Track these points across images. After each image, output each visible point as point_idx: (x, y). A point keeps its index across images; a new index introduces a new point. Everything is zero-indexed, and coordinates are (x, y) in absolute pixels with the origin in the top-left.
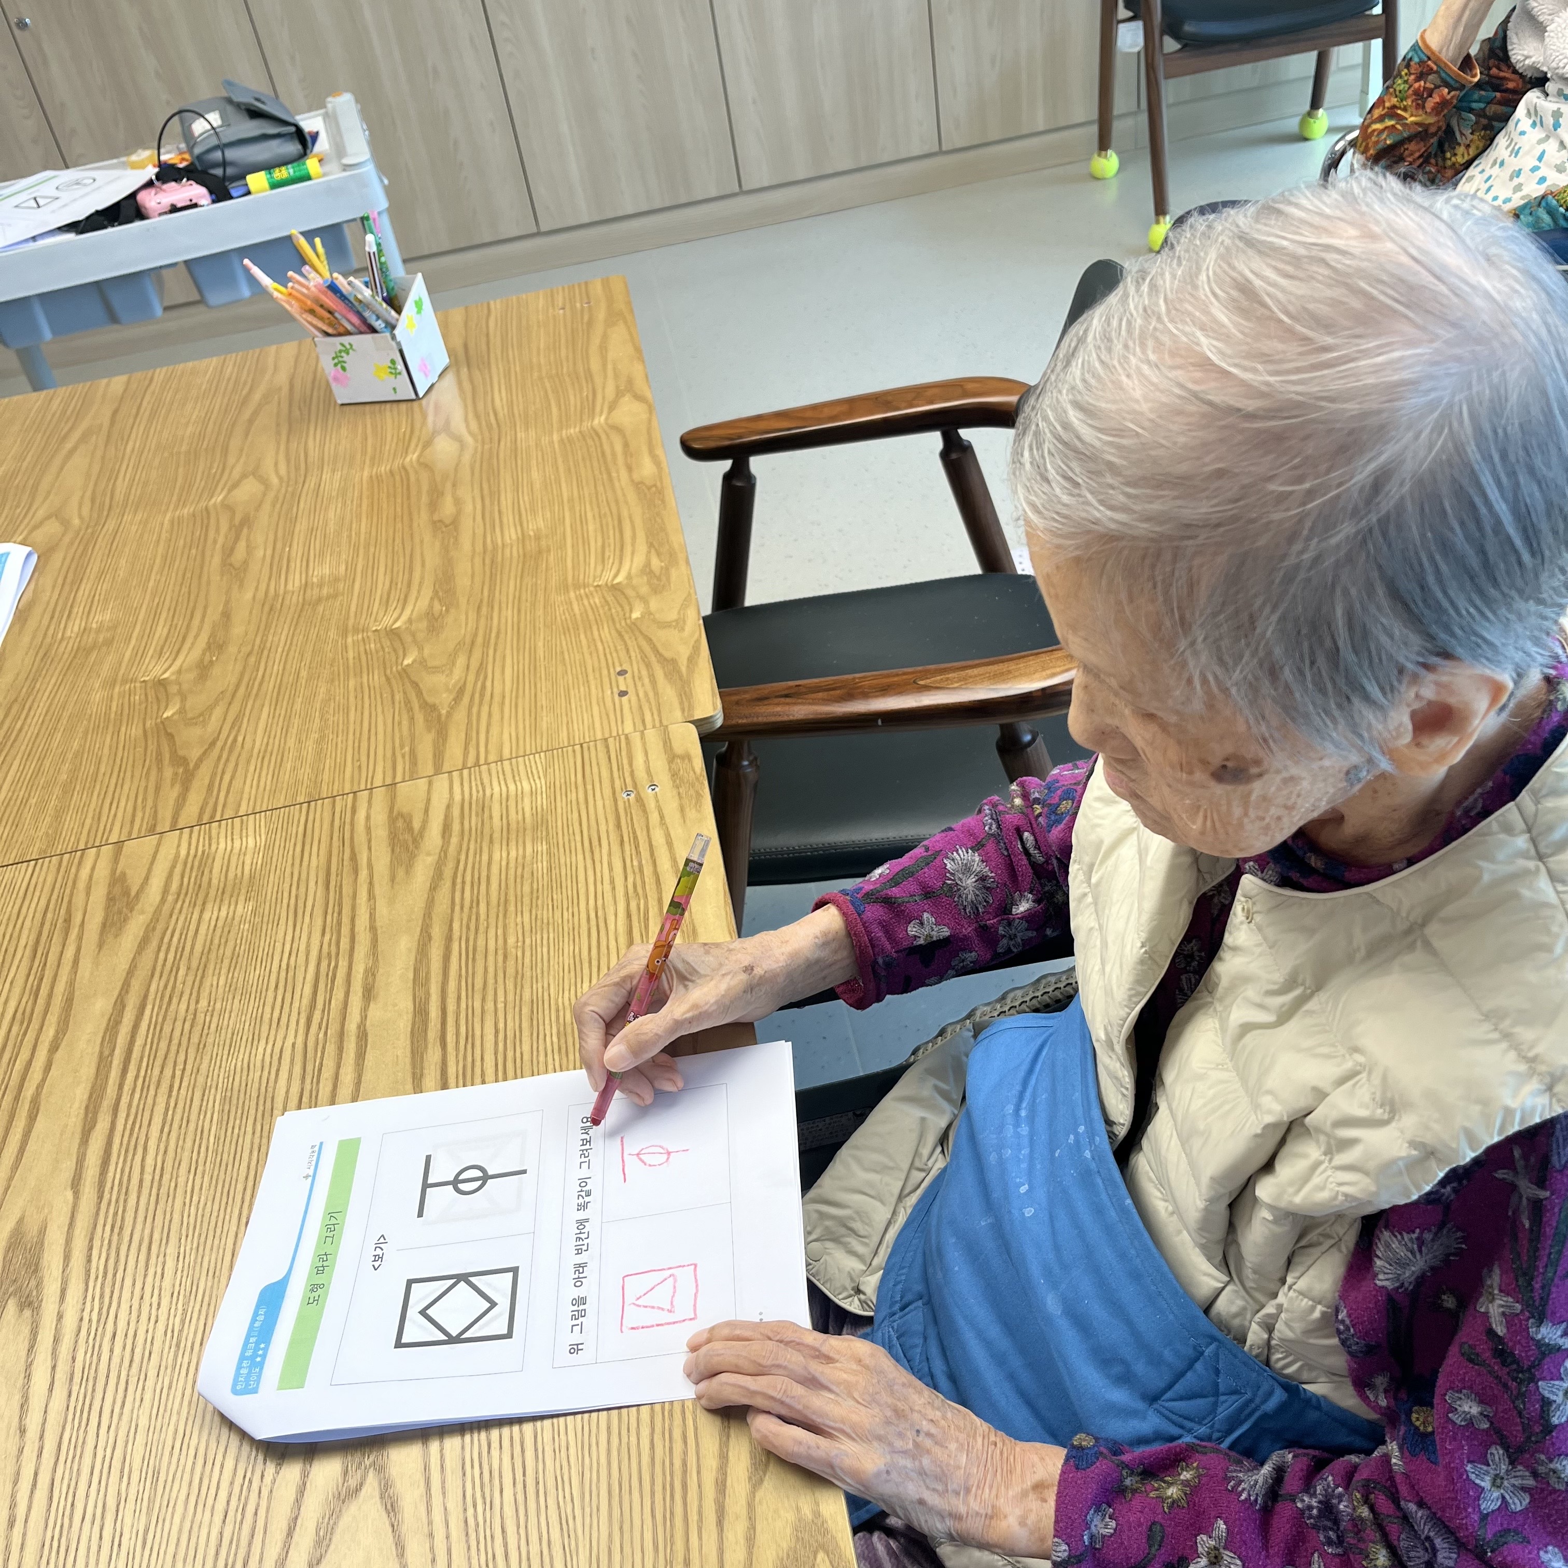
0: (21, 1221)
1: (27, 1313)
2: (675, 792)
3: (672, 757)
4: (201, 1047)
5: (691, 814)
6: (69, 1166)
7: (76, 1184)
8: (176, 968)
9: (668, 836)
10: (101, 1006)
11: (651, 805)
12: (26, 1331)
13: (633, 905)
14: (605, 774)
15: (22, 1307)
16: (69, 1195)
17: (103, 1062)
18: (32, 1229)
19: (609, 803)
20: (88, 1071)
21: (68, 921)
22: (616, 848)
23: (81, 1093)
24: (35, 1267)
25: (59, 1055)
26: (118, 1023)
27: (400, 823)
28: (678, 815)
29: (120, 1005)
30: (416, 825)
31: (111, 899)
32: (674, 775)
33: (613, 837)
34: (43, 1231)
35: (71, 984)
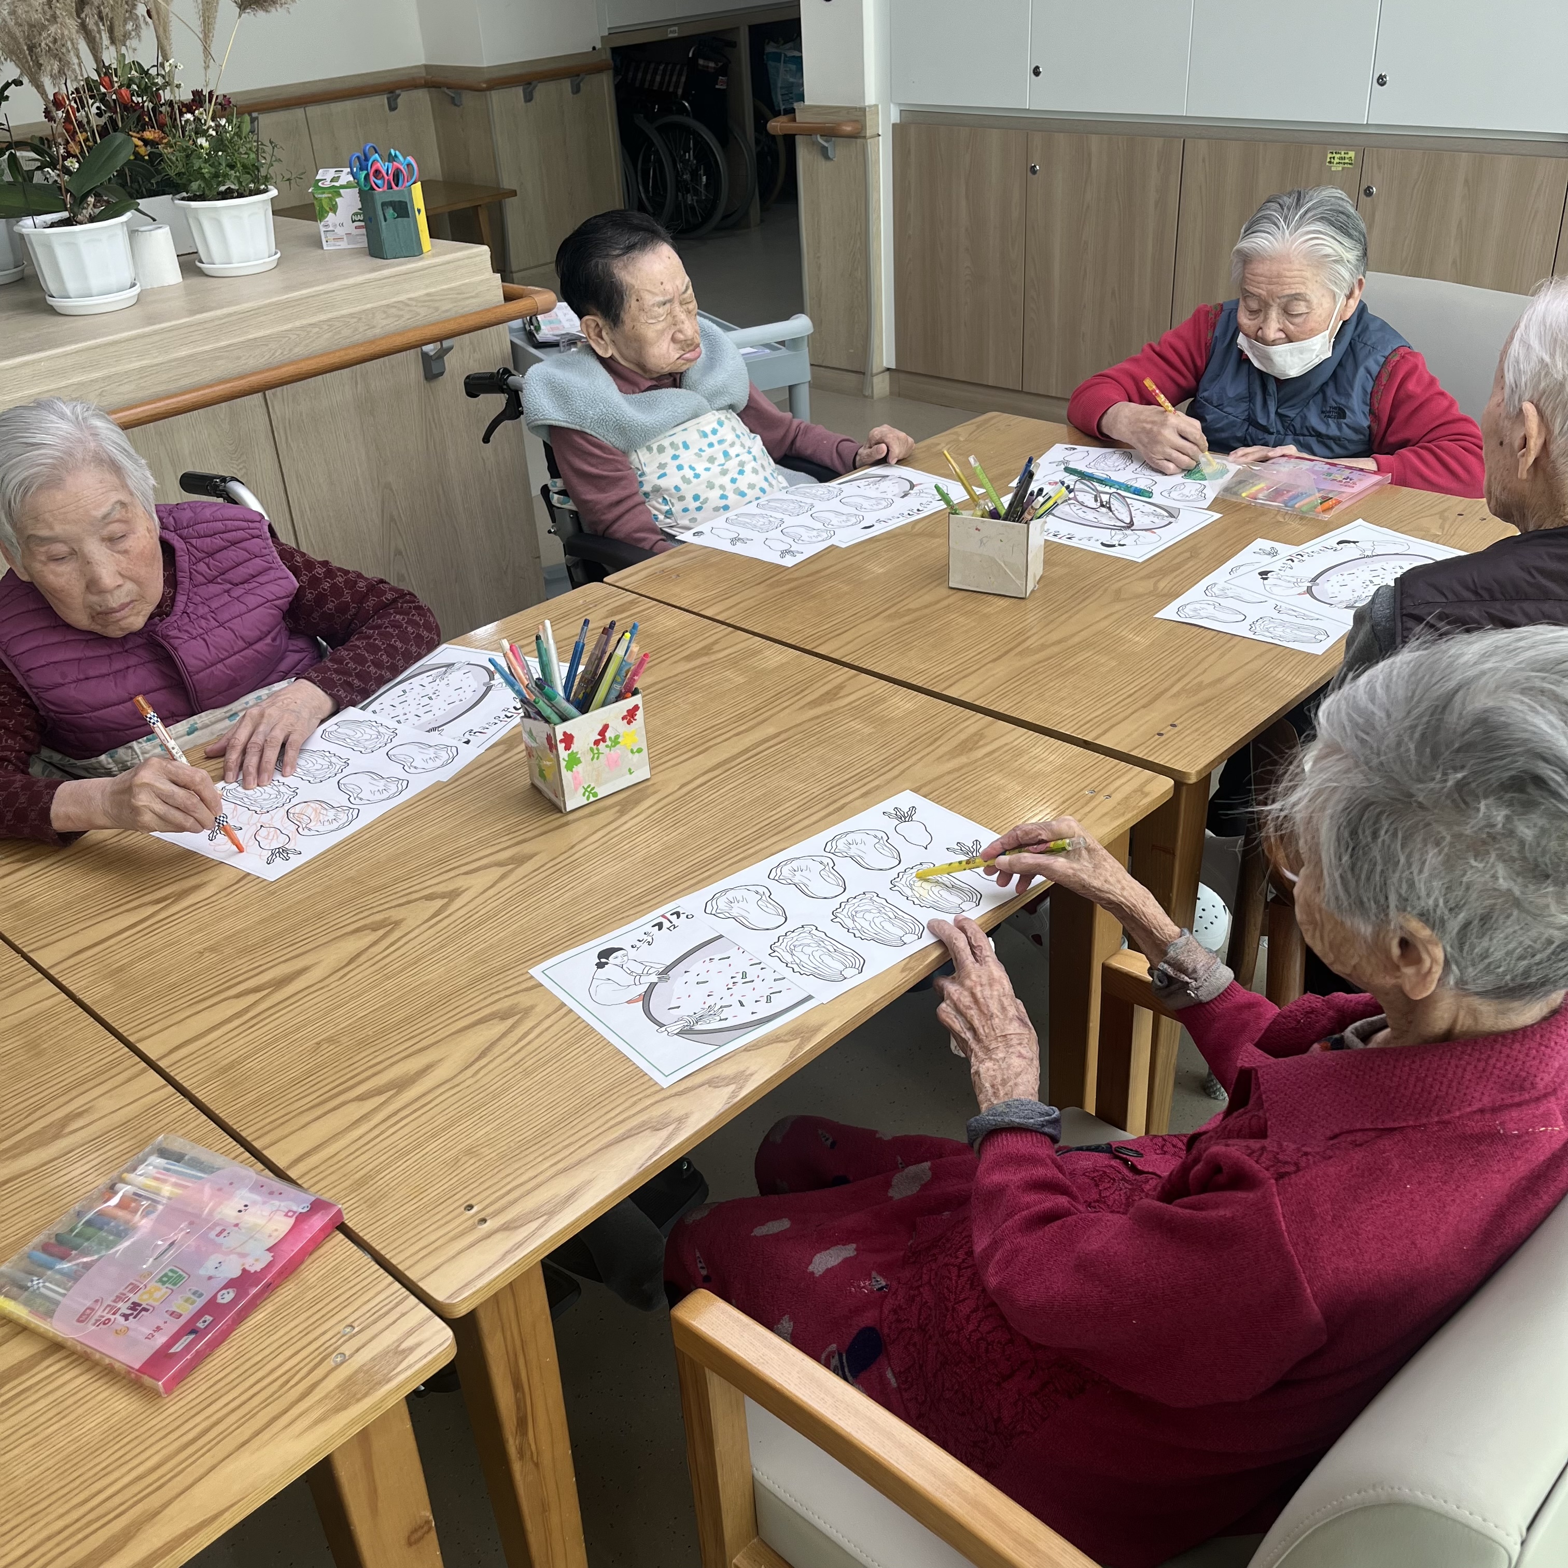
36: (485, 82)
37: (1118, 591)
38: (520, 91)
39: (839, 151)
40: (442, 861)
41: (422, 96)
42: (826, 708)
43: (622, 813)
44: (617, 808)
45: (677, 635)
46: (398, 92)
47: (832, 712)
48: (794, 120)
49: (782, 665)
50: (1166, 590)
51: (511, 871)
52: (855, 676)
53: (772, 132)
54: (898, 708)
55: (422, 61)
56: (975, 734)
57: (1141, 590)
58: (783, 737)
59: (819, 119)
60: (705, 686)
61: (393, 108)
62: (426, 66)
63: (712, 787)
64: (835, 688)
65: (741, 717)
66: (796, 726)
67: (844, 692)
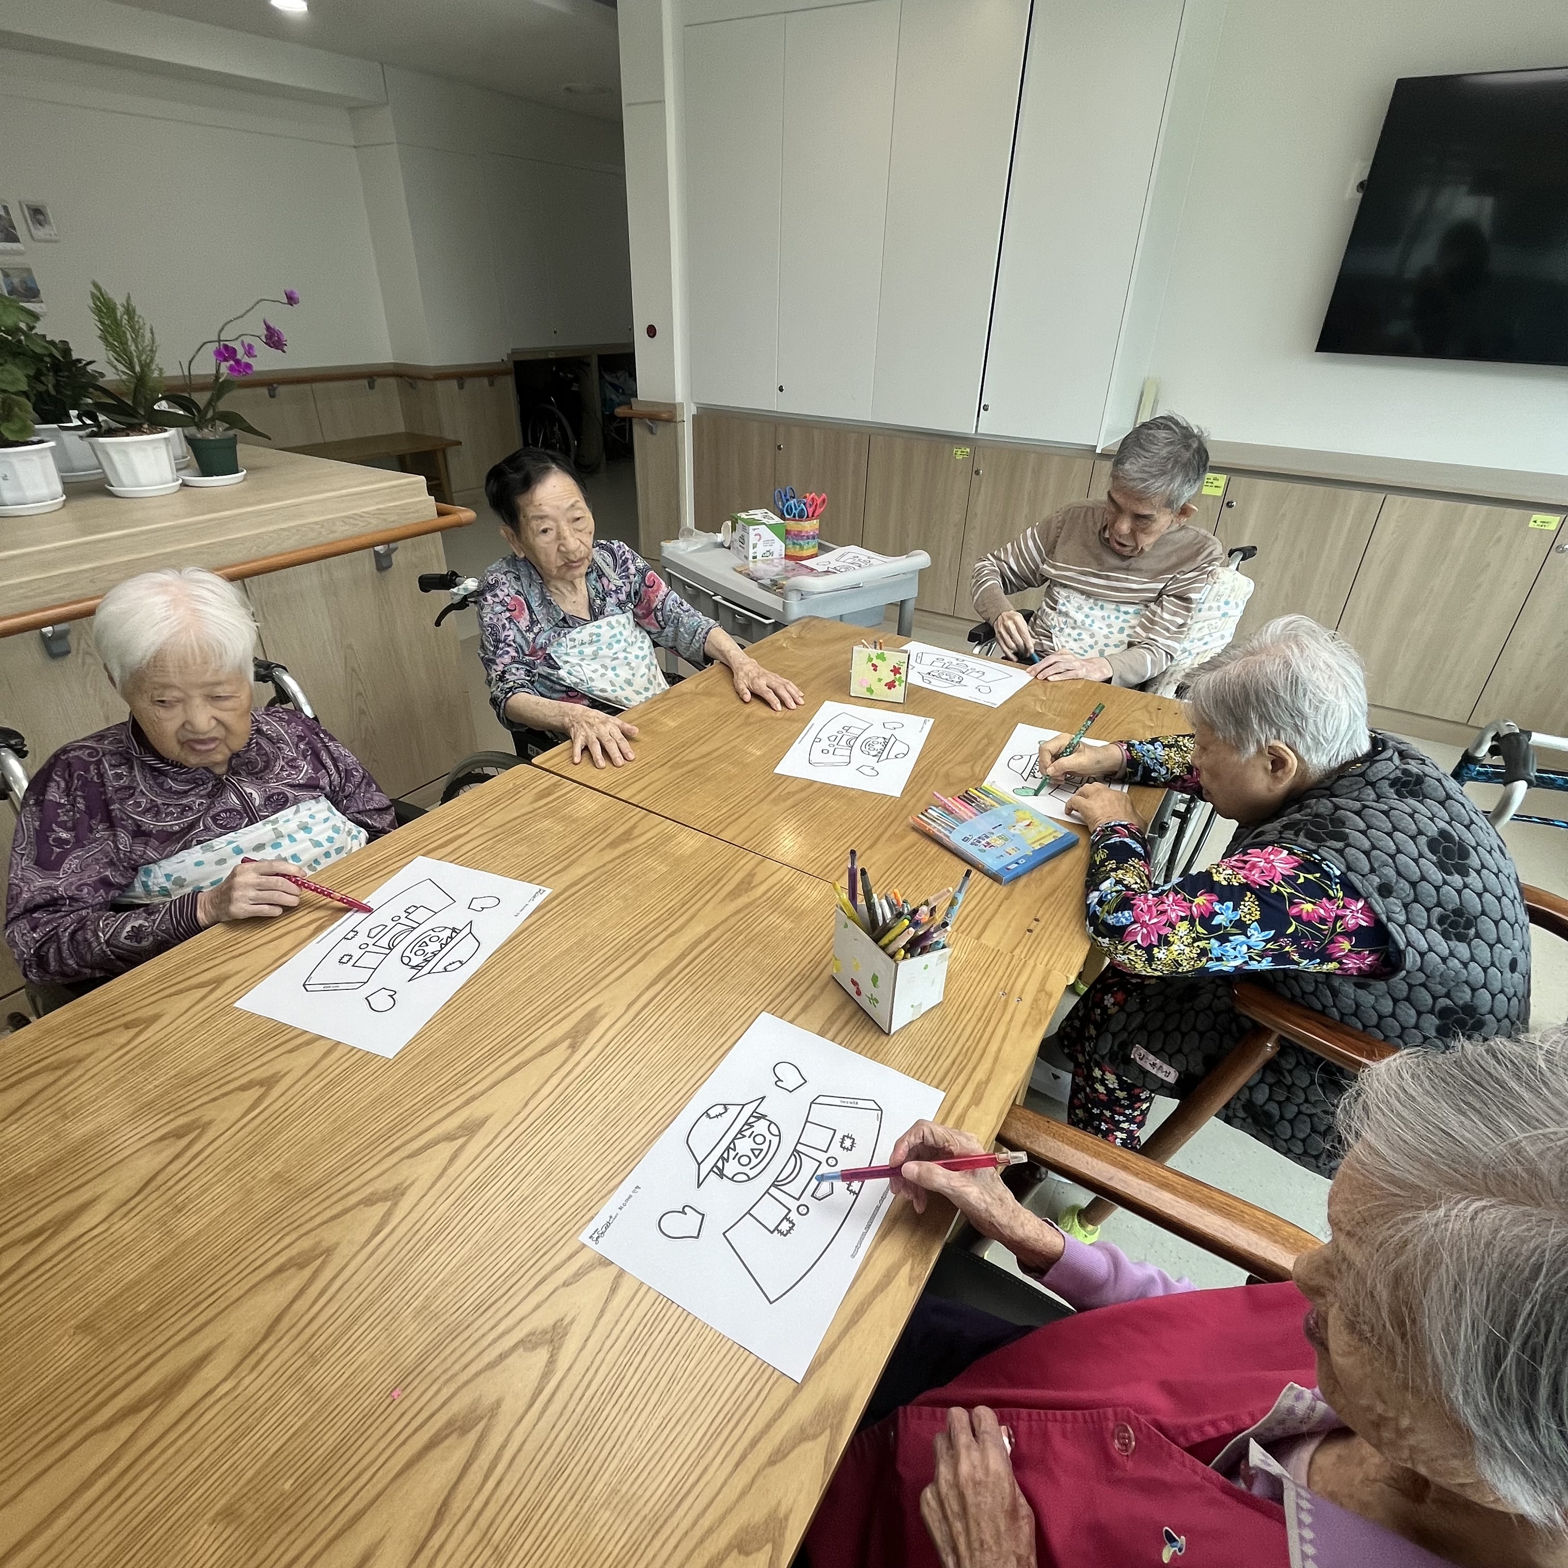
0: (600, 1006)
1: (570, 1051)
2: (1029, 1010)
3: (1042, 989)
4: (721, 979)
5: (1028, 1029)
6: (635, 994)
7: (631, 1005)
8: (741, 933)
9: (1007, 1033)
10: (700, 930)
11: (1010, 1009)
12: (563, 1058)
13: (960, 1058)
14: (1000, 973)
15: (569, 1047)
16: (625, 1008)
17: (682, 956)
18: (600, 1014)
19: (990, 991)
20: (673, 955)
21: (719, 880)
22: (975, 1019)
23: (664, 964)
24: (588, 1031)
25: (670, 940)
26: (701, 942)
28: (1020, 1025)
29: (708, 934)
31: (742, 882)
32: (1035, 1000)
33: (978, 1013)
34: (602, 1018)
35: (699, 910)
38: (455, 383)
39: (660, 430)
41: (391, 383)
42: (744, 900)
43: (574, 1047)
44: (567, 1042)
46: (375, 378)
47: (751, 904)
48: (632, 409)
49: (697, 850)
51: (462, 1147)
53: (618, 416)
55: (391, 360)
58: (714, 936)
59: (647, 409)
60: (632, 877)
62: (393, 363)
63: (659, 1005)
64: (748, 875)
65: (671, 913)
66: (723, 922)
67: (757, 879)
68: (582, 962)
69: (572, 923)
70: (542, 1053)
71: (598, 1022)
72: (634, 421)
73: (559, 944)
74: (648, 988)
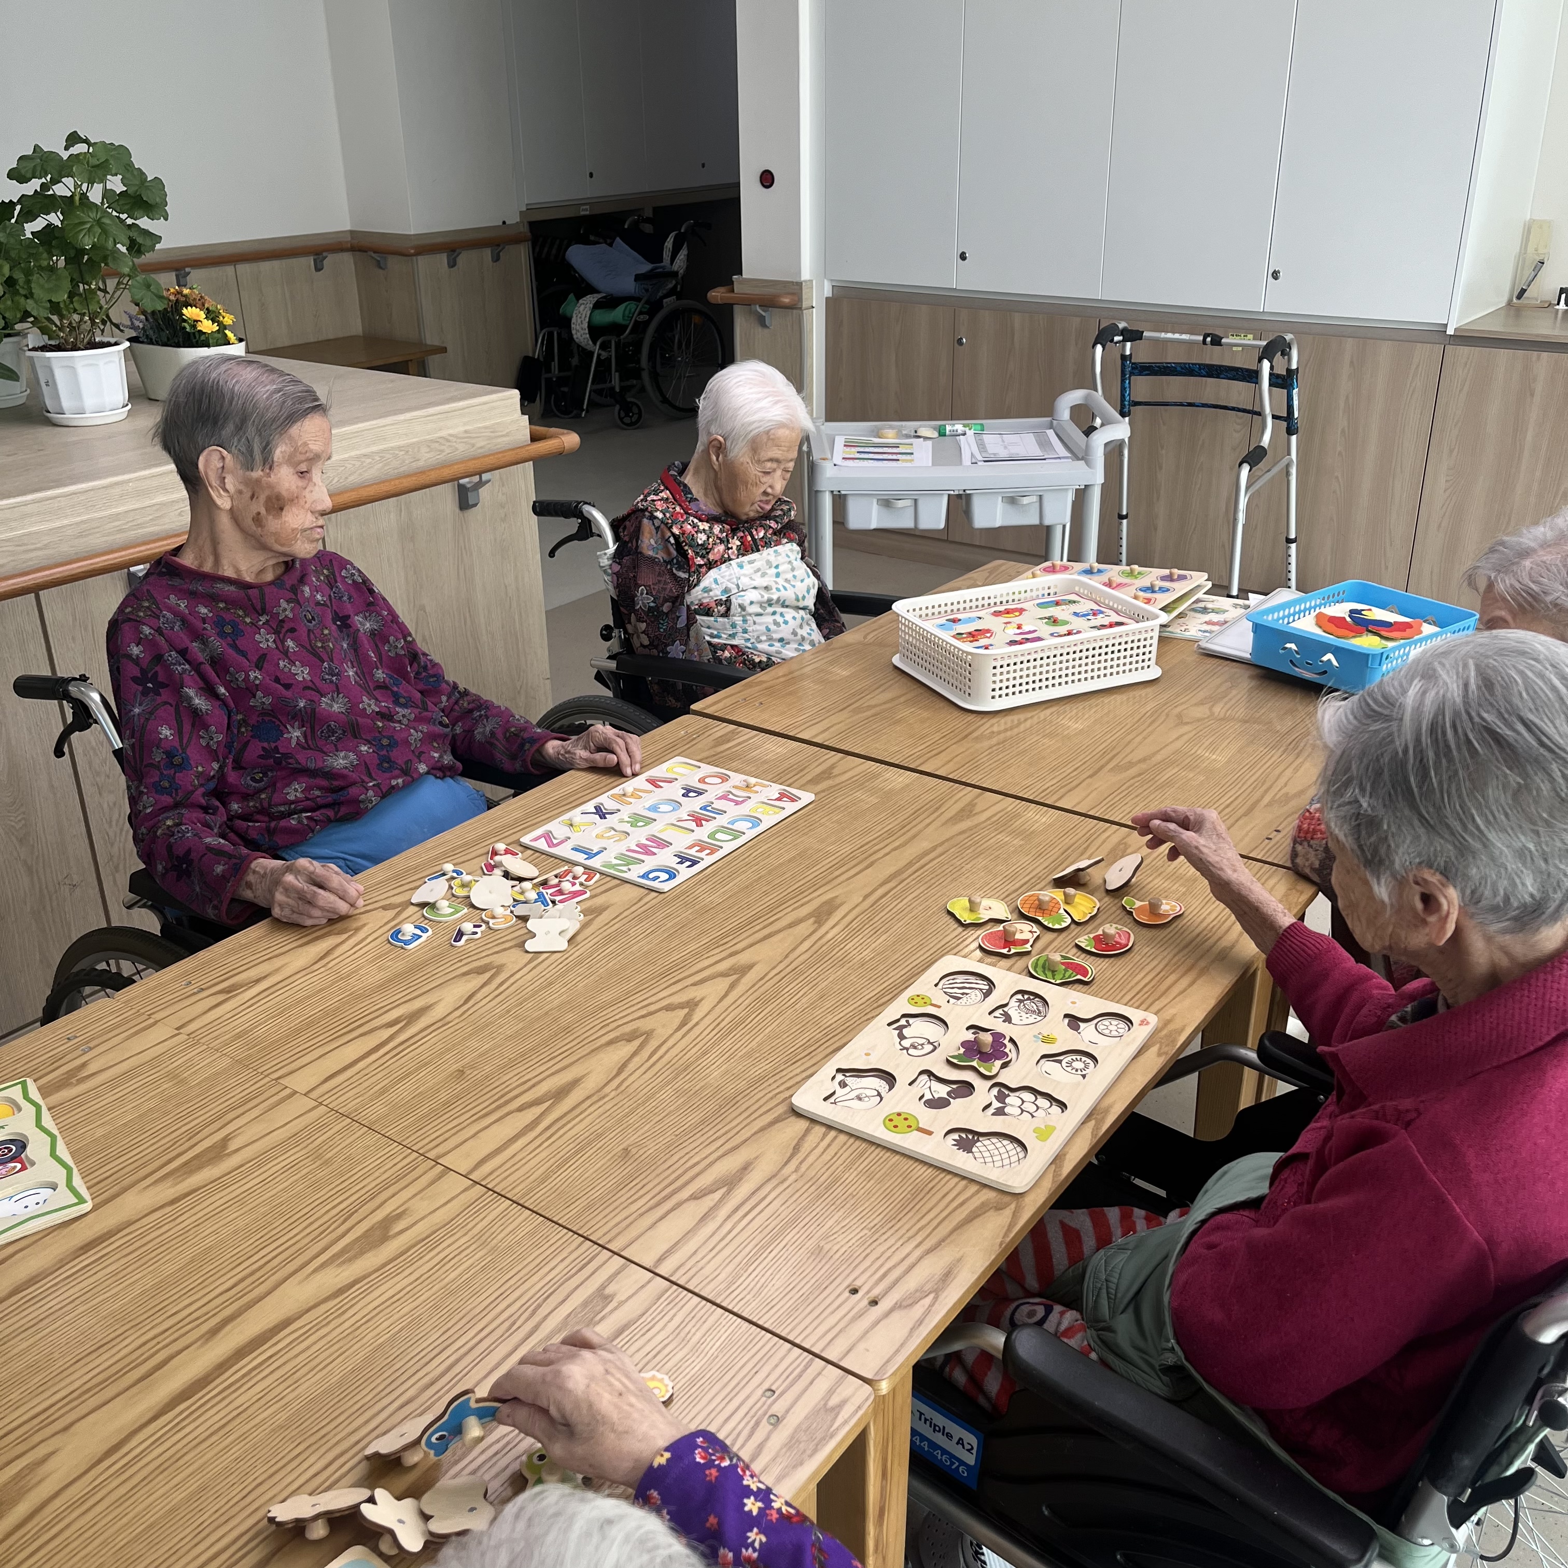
0: (837, 896)
1: (815, 925)
4: (954, 880)
6: (869, 890)
7: (866, 897)
8: (969, 847)
10: (926, 845)
12: (811, 930)
15: (815, 922)
16: (861, 899)
17: (910, 864)
18: (838, 901)
20: (902, 864)
21: (937, 809)
23: (893, 869)
24: (830, 913)
25: (896, 851)
26: (928, 854)
27: (1121, 847)
29: (934, 848)
30: (1129, 851)
31: (962, 810)
34: (842, 903)
35: (920, 831)
36: (412, 248)
37: (1179, 716)
38: (444, 257)
39: (774, 319)
40: (663, 975)
41: (347, 260)
42: (968, 824)
43: (819, 923)
44: (812, 920)
45: (792, 761)
46: (325, 254)
47: (975, 826)
48: (733, 291)
49: (907, 785)
50: (1222, 715)
51: (738, 980)
52: (979, 795)
53: (713, 301)
54: (1036, 822)
55: (348, 227)
56: (1120, 843)
57: (1199, 715)
58: (940, 850)
59: (757, 291)
60: (842, 806)
61: (318, 269)
62: (351, 232)
63: (895, 897)
64: (967, 805)
65: (891, 834)
66: (947, 840)
67: (978, 809)
68: (808, 868)
69: (788, 840)
70: (791, 926)
71: (838, 908)
72: (737, 309)
73: (781, 855)
74: (881, 885)
